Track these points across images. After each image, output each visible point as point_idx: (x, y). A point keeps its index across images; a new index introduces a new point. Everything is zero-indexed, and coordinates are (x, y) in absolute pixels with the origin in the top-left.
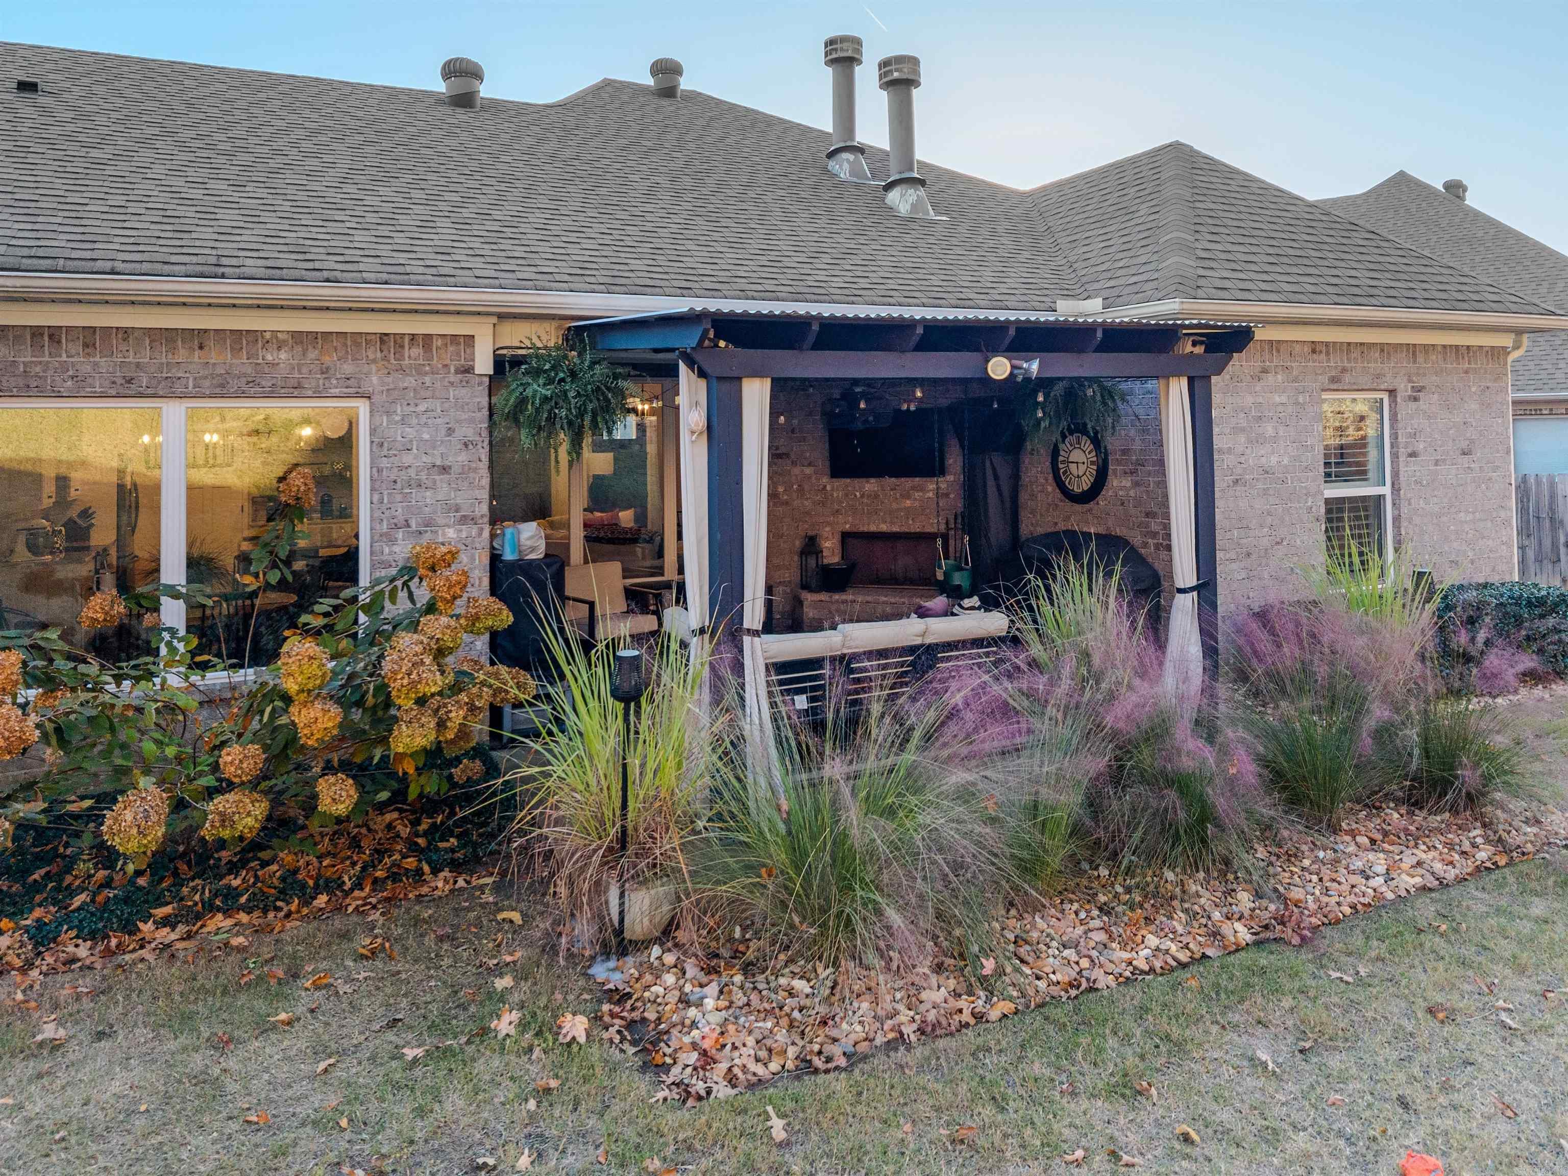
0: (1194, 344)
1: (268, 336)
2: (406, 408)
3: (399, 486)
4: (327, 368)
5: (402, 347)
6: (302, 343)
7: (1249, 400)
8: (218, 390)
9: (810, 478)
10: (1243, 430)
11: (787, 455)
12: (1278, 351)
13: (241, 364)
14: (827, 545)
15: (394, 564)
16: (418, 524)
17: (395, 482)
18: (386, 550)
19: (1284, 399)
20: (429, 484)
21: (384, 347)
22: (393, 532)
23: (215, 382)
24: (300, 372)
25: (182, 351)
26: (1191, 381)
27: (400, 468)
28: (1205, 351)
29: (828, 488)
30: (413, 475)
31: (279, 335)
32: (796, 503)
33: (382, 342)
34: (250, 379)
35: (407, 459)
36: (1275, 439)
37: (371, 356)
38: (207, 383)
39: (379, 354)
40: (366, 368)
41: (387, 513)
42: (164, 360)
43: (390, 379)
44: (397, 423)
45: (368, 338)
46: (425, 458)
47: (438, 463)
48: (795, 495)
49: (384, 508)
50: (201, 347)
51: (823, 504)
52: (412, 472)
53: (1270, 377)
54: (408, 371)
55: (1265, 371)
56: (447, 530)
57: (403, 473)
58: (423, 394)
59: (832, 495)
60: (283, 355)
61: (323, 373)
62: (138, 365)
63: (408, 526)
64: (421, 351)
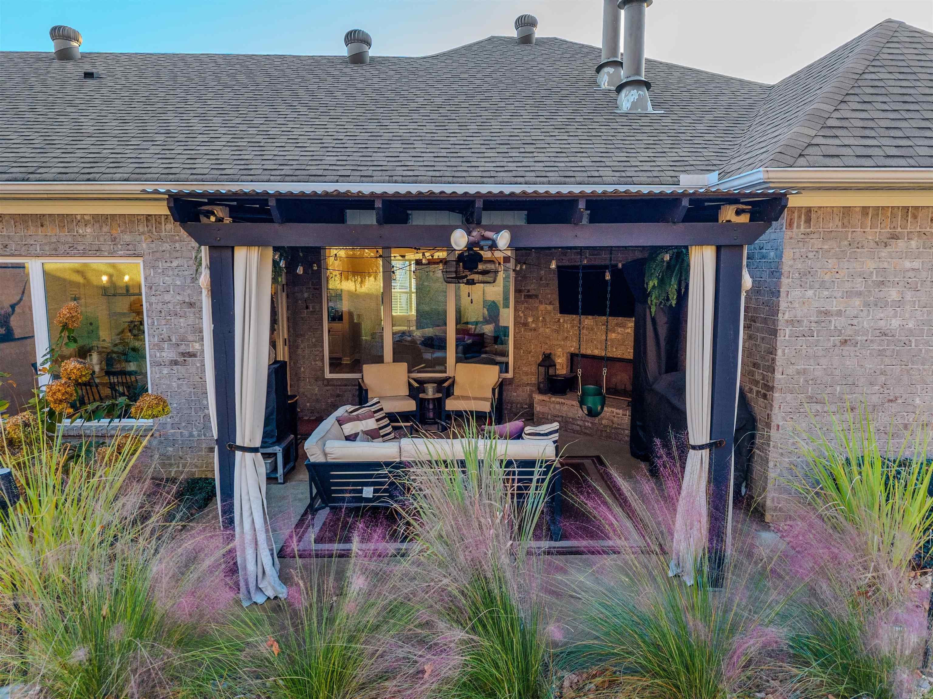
0: (738, 213)
1: (79, 217)
2: (164, 264)
3: (163, 314)
4: (115, 238)
5: (160, 223)
6: (99, 221)
7: (871, 265)
8: (54, 252)
9: (550, 313)
10: (859, 294)
11: (536, 296)
12: (915, 217)
13: (65, 236)
14: (559, 361)
15: (163, 363)
16: (176, 339)
17: (160, 312)
18: (158, 355)
19: (916, 264)
20: (182, 314)
21: (148, 223)
22: (161, 344)
23: (51, 247)
24: (99, 241)
25: (32, 228)
26: (719, 249)
27: (164, 303)
28: (751, 220)
29: (561, 321)
30: (172, 308)
31: (85, 217)
32: (541, 330)
33: (147, 220)
34: (71, 245)
35: (167, 297)
36: (900, 303)
37: (141, 230)
38: (47, 248)
39: (146, 229)
40: (138, 238)
41: (157, 331)
42: (23, 234)
43: (153, 246)
44: (159, 274)
45: (139, 218)
46: (178, 297)
47: (187, 301)
48: (540, 324)
49: (155, 328)
50: (42, 226)
51: (557, 331)
52: (170, 306)
53: (901, 243)
54: (164, 240)
55: (895, 237)
56: (194, 344)
57: (165, 306)
58: (175, 254)
59: (563, 326)
60: (89, 230)
61: (112, 241)
62: (9, 237)
63: (170, 340)
64: (172, 226)
